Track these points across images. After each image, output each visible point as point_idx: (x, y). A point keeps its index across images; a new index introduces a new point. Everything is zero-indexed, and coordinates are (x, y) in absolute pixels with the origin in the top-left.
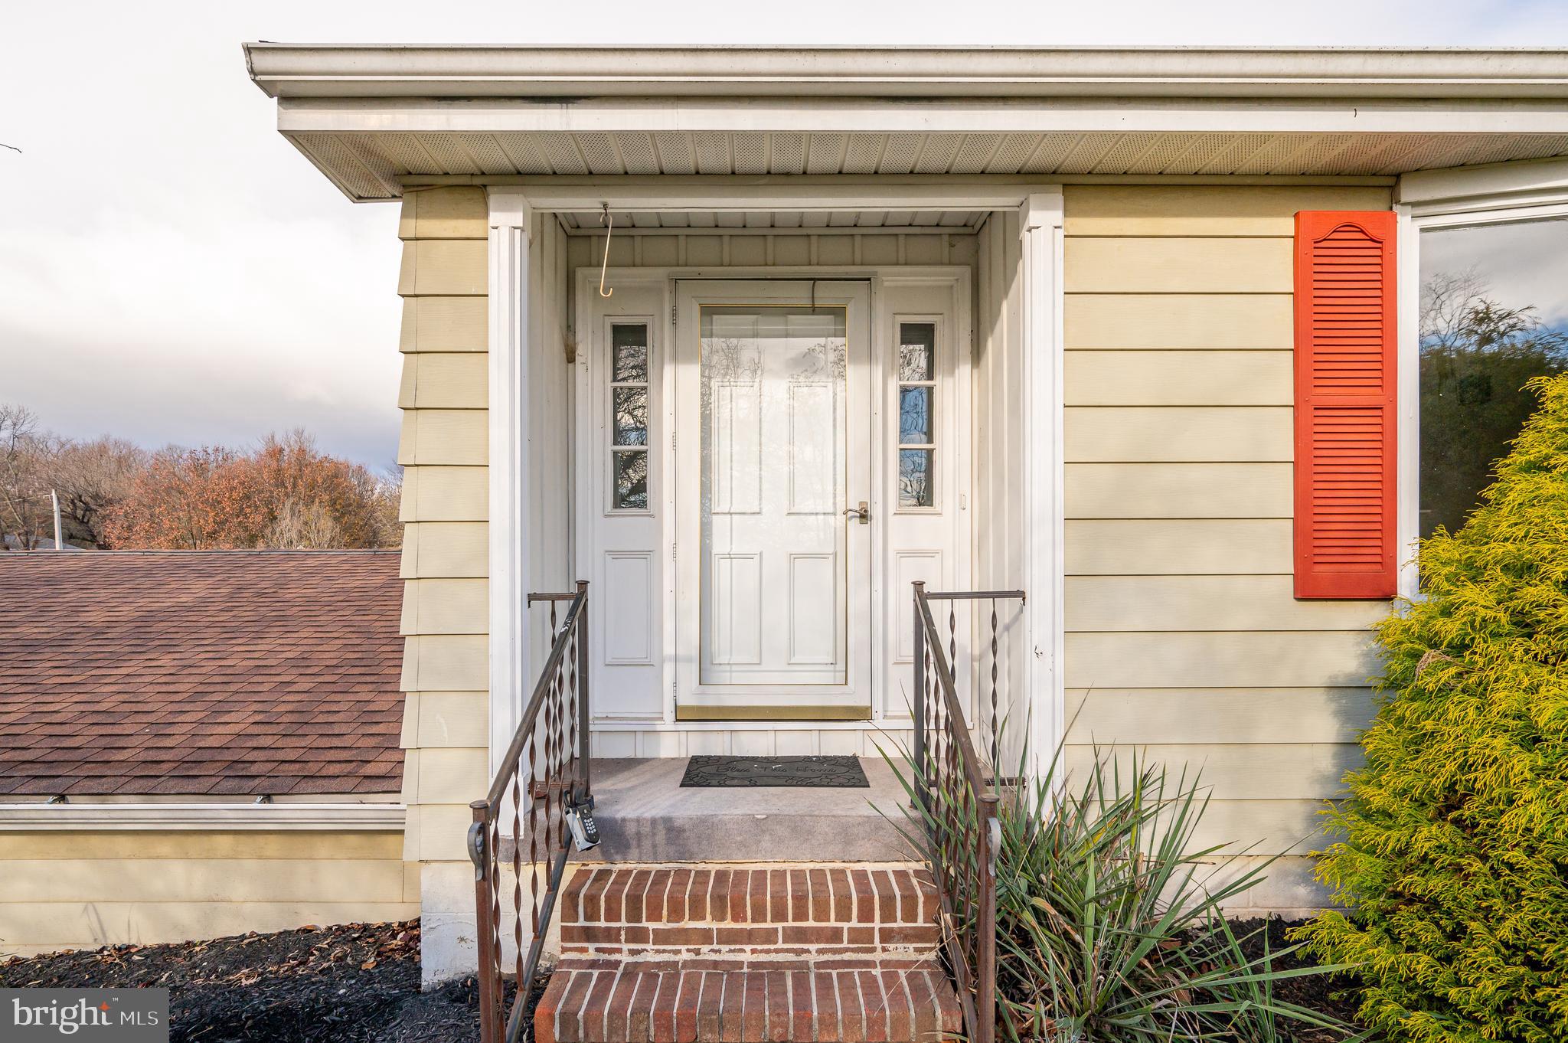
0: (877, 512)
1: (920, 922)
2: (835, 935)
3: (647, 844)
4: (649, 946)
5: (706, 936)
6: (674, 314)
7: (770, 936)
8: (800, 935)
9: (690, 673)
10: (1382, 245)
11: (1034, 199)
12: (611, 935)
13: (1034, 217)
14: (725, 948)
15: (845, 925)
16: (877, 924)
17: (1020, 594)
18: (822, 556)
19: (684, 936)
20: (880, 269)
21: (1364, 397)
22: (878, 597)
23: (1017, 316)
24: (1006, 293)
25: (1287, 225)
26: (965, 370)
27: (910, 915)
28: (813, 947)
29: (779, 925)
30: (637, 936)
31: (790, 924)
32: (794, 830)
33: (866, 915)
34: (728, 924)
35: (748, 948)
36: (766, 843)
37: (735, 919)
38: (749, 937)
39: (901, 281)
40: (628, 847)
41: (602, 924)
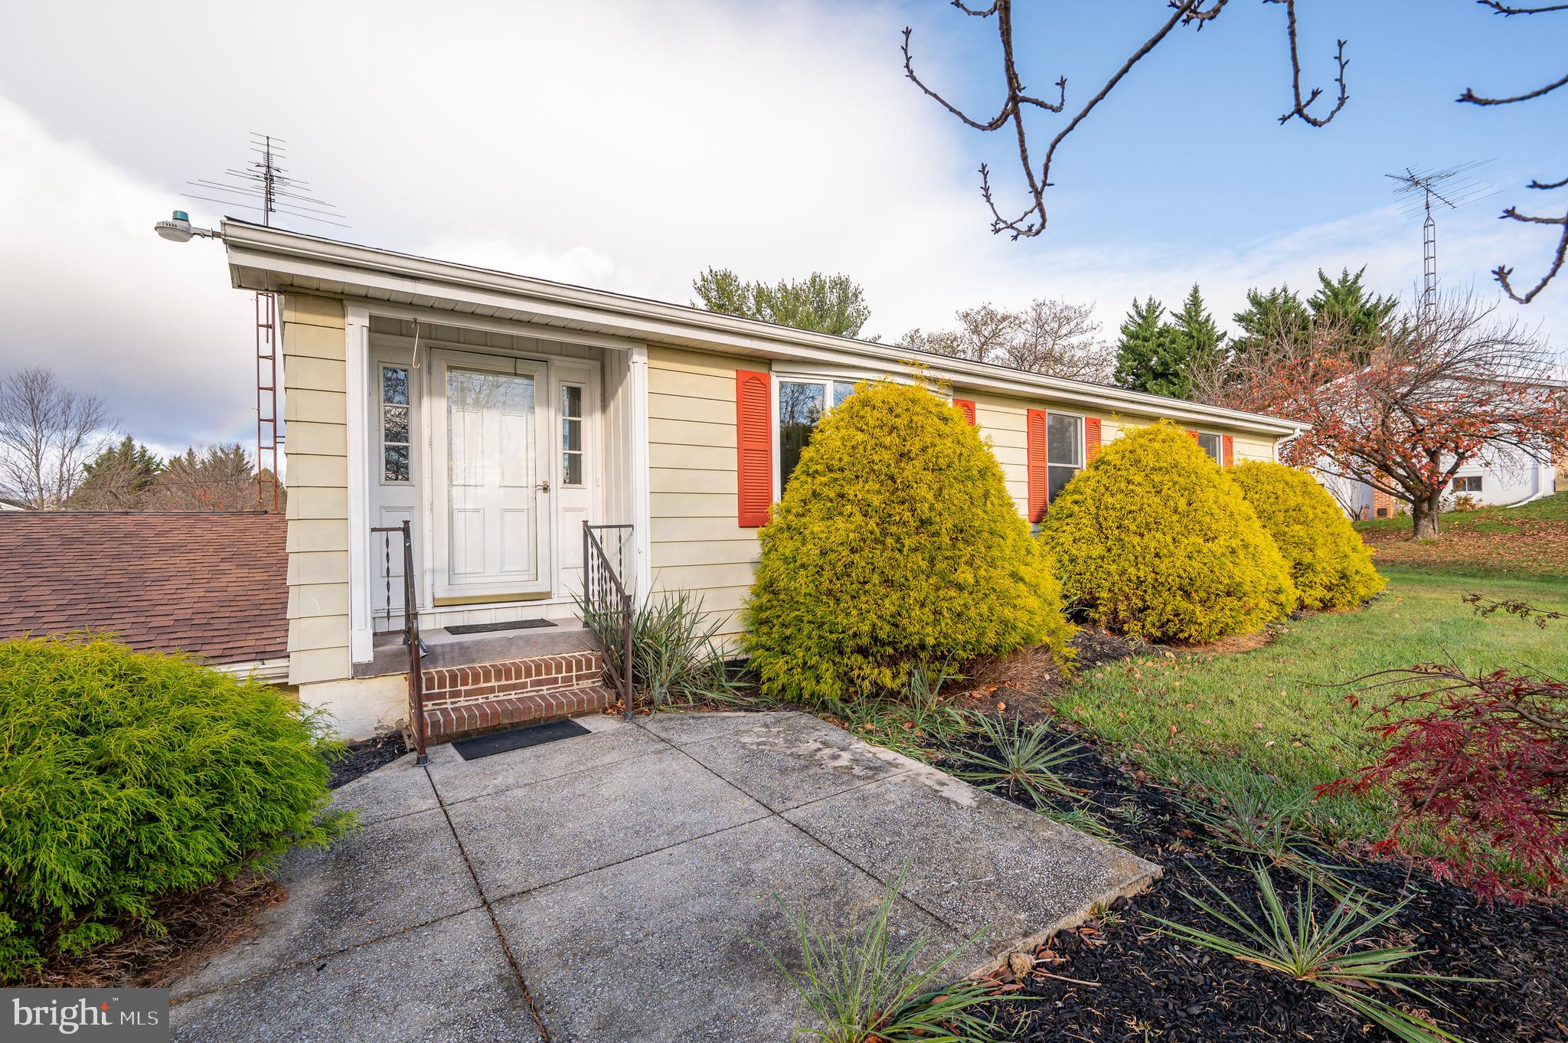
0: (552, 486)
1: (593, 670)
2: (555, 681)
3: (448, 657)
4: (462, 699)
5: (492, 690)
6: (430, 368)
7: (524, 686)
8: (539, 683)
9: (442, 580)
10: (766, 386)
11: (635, 350)
12: (441, 696)
13: (635, 358)
14: (501, 694)
15: (560, 676)
16: (574, 673)
17: (631, 526)
18: (522, 511)
19: (481, 691)
20: (553, 357)
21: (762, 446)
22: (554, 532)
23: (626, 396)
24: (621, 384)
25: (733, 374)
26: (598, 415)
27: (589, 667)
28: (544, 688)
29: (528, 680)
30: (455, 694)
31: (534, 678)
32: (528, 642)
33: (569, 670)
34: (504, 682)
35: (513, 692)
36: (514, 649)
37: (506, 680)
38: (514, 687)
39: (564, 364)
40: (437, 660)
41: (436, 691)
